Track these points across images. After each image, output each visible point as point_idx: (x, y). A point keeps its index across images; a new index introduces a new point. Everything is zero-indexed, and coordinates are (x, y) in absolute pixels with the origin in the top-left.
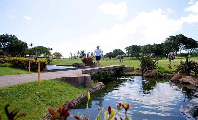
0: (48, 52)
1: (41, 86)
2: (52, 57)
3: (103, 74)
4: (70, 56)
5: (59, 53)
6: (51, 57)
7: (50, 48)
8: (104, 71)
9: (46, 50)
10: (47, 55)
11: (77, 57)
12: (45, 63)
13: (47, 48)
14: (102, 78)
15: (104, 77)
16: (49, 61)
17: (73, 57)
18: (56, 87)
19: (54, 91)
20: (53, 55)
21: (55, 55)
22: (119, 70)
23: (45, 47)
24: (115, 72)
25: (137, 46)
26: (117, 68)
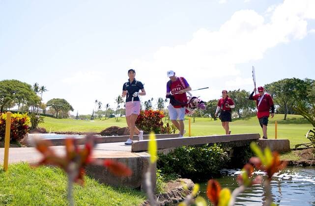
0: (31, 98)
1: (13, 178)
2: (44, 111)
3: (193, 155)
4: (96, 109)
5: (64, 102)
6: (42, 113)
7: (40, 86)
8: (196, 146)
9: (26, 91)
10: (29, 105)
11: (117, 112)
12: (24, 123)
13: (29, 87)
14: (191, 167)
15: (197, 165)
16: (35, 122)
17: (103, 113)
18: (53, 185)
19: (49, 195)
20: (47, 106)
21: (54, 107)
22: (241, 148)
23: (25, 84)
24: (228, 152)
25: (299, 81)
26: (235, 142)
